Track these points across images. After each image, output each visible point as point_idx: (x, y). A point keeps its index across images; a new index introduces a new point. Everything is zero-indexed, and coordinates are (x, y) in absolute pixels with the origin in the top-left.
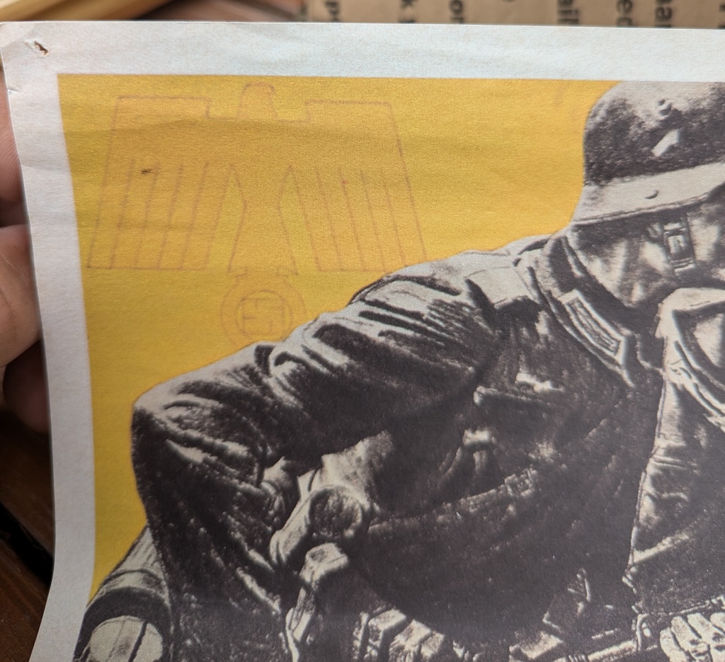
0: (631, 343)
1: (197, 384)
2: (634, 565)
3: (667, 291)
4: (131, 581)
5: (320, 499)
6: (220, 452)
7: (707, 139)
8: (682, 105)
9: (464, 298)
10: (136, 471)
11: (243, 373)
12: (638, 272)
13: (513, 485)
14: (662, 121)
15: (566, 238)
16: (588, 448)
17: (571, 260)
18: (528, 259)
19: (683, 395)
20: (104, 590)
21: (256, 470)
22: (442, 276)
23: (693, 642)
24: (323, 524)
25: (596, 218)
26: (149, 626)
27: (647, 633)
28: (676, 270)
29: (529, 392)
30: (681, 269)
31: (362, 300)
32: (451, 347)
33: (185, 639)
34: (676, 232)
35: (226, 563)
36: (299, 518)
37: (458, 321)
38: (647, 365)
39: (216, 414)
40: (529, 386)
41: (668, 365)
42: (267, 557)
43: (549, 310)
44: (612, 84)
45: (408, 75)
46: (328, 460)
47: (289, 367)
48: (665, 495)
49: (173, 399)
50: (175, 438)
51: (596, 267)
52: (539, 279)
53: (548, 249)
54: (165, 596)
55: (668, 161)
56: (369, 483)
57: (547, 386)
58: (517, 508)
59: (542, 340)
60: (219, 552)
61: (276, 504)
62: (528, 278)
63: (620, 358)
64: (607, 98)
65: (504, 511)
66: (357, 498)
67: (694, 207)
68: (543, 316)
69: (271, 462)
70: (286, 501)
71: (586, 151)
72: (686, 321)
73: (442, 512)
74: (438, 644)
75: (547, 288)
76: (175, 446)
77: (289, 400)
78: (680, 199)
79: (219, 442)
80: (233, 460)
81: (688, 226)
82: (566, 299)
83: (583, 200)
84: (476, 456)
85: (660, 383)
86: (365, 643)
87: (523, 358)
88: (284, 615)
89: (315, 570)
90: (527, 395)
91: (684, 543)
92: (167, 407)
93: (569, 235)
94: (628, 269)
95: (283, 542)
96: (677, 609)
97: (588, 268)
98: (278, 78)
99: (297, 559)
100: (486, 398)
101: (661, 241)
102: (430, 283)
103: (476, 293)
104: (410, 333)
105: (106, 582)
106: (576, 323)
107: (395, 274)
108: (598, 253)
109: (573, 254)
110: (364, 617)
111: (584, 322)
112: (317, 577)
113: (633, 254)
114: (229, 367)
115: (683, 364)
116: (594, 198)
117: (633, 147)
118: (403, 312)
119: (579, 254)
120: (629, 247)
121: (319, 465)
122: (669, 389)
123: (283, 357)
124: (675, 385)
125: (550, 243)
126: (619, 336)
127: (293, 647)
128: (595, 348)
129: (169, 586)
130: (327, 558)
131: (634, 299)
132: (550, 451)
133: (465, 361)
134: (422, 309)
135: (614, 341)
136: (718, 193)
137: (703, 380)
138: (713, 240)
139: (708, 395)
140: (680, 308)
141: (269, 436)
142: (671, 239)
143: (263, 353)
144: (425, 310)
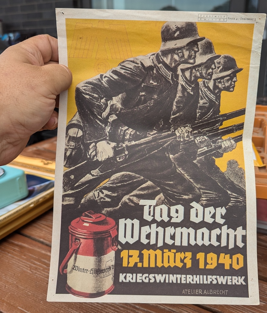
0: (172, 75)
1: (88, 82)
2: (171, 118)
3: (179, 65)
4: (75, 122)
6: (92, 96)
7: (185, 33)
8: (179, 26)
9: (140, 65)
10: (76, 100)
11: (97, 80)
12: (173, 60)
13: (149, 103)
14: (176, 29)
16: (164, 96)
17: (160, 58)
18: (152, 57)
19: (182, 86)
21: (99, 100)
22: (135, 60)
23: (181, 132)
24: (112, 111)
25: (164, 49)
26: (79, 130)
27: (173, 130)
28: (181, 60)
29: (153, 85)
31: (120, 65)
32: (137, 75)
33: (87, 132)
34: (180, 52)
35: (93, 118)
36: (108, 110)
37: (139, 70)
38: (175, 80)
39: (92, 88)
40: (153, 84)
41: (180, 80)
42: (102, 117)
43: (156, 68)
44: (166, 22)
46: (113, 98)
47: (106, 78)
48: (178, 105)
49: (84, 85)
50: (84, 93)
51: (165, 59)
52: (154, 61)
54: (82, 124)
55: (178, 37)
56: (122, 103)
57: (156, 83)
58: (150, 108)
59: (155, 74)
60: (92, 116)
61: (103, 107)
62: (152, 61)
63: (170, 78)
64: (165, 25)
65: (147, 108)
66: (119, 106)
67: (184, 47)
68: (155, 69)
69: (102, 98)
70: (105, 106)
71: (162, 35)
72: (183, 71)
73: (136, 109)
74: (134, 132)
75: (156, 63)
76: (84, 95)
77: (106, 86)
78: (181, 45)
79: (92, 94)
80: (95, 98)
81: (183, 51)
82: (159, 66)
83: (162, 45)
84: (142, 97)
85: (178, 83)
86: (121, 132)
87: (151, 78)
88: (105, 127)
89: (111, 119)
90: (152, 85)
91: (181, 114)
92: (82, 87)
93: (159, 53)
94: (171, 60)
95: (105, 114)
96: (179, 126)
97: (163, 59)
98: (105, 20)
99: (108, 117)
100: (144, 85)
101: (177, 54)
102: (133, 62)
103: (142, 64)
104: (129, 72)
105: (69, 122)
106: (161, 71)
107: (127, 60)
108: (165, 56)
109: (161, 56)
110: (121, 128)
111: (163, 71)
112: (111, 121)
113: (172, 57)
114: (95, 79)
115: (182, 80)
116: (164, 45)
117: (170, 35)
118: (128, 68)
119: (162, 56)
120: (171, 55)
121: (112, 99)
122: (180, 85)
123: (105, 77)
124: (181, 84)
125: (156, 54)
126: (170, 74)
127: (107, 133)
128: (165, 76)
129: (82, 123)
130: (113, 117)
131: (173, 66)
132: (157, 96)
133: (140, 78)
134: (132, 67)
135: (169, 75)
136: (188, 44)
137: (186, 83)
138: (188, 54)
139: (187, 86)
140: (182, 68)
141: (102, 93)
142: (180, 54)
143: (101, 76)
144: (132, 68)
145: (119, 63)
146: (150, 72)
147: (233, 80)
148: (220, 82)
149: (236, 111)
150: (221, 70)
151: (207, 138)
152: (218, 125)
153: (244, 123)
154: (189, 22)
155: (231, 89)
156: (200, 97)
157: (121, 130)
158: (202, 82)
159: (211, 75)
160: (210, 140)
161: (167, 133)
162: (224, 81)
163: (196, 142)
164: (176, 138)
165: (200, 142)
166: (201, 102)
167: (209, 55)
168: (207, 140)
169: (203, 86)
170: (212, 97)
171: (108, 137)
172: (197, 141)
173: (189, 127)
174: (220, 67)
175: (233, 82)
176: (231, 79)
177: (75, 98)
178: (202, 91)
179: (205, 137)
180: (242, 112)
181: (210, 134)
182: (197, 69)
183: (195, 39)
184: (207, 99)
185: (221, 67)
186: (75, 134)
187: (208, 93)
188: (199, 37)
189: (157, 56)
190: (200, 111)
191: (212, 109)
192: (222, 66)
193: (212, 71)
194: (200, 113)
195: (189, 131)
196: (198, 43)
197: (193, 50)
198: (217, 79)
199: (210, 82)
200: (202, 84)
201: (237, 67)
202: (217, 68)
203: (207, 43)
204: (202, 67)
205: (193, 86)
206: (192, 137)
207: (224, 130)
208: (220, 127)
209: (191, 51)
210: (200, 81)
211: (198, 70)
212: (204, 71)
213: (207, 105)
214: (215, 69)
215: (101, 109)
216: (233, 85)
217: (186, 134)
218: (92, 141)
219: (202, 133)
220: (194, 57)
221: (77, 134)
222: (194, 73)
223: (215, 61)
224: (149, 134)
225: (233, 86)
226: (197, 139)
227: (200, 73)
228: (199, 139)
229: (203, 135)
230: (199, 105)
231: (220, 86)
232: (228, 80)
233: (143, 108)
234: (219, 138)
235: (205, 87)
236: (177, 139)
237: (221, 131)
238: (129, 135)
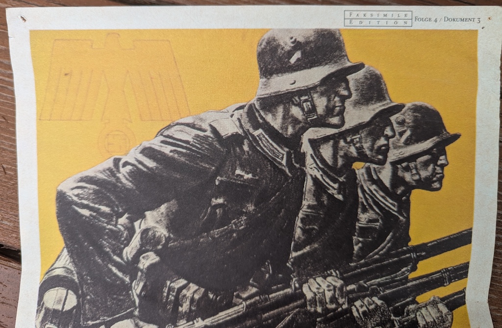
0: (289, 154)
1: (86, 177)
2: (292, 258)
3: (304, 129)
4: (59, 272)
5: (145, 232)
6: (97, 210)
7: (315, 55)
8: (301, 39)
9: (208, 133)
10: (59, 221)
11: (107, 171)
12: (290, 120)
13: (235, 223)
14: (292, 47)
15: (254, 104)
16: (271, 206)
17: (257, 114)
18: (237, 114)
19: (315, 180)
20: (47, 276)
21: (114, 219)
22: (198, 123)
23: (317, 288)
24: (147, 244)
25: (267, 94)
26: (70, 291)
27: (297, 285)
28: (308, 119)
29: (242, 179)
30: (311, 119)
31: (162, 135)
32: (203, 158)
33: (87, 296)
34: (306, 101)
35: (103, 262)
36: (136, 241)
37: (207, 144)
38: (298, 166)
39: (96, 192)
40: (242, 176)
41: (308, 166)
42: (122, 258)
43: (248, 139)
44: (268, 30)
45: (176, 28)
46: (148, 213)
47: (129, 168)
48: (307, 227)
49: (75, 185)
50: (77, 204)
51: (269, 118)
52: (243, 124)
53: (246, 109)
54: (75, 278)
55: (297, 66)
56: (168, 224)
57: (250, 176)
58: (238, 235)
59: (246, 154)
60: (100, 257)
61: (125, 235)
62: (238, 123)
63: (284, 162)
64: (266, 36)
65: (231, 236)
66: (162, 232)
67: (314, 88)
68: (246, 142)
69: (121, 215)
70: (129, 233)
71: (259, 61)
72: (315, 144)
73: (203, 237)
74: (202, 293)
75: (247, 128)
76: (77, 208)
77: (129, 185)
78: (306, 84)
79: (97, 206)
80: (103, 215)
81: (312, 98)
82: (256, 133)
83: (260, 86)
84: (217, 211)
85: (304, 174)
86: (168, 294)
87: (238, 162)
88: (131, 283)
89: (144, 263)
90: (240, 181)
91: (316, 248)
92: (72, 189)
93: (255, 103)
94: (284, 118)
95: (129, 252)
96: (311, 276)
97: (266, 118)
99: (136, 259)
100: (221, 182)
101: (299, 105)
102: (192, 126)
103: (214, 130)
104: (184, 151)
105: (47, 273)
106: (262, 145)
107: (176, 122)
108: (270, 111)
109: (258, 111)
110: (168, 283)
111: (266, 145)
112: (146, 266)
113: (287, 111)
114: (101, 169)
115: (315, 165)
116: (265, 85)
117: (280, 59)
118: (181, 141)
119: (261, 111)
120: (284, 109)
121: (143, 217)
122: (309, 177)
123: (126, 164)
124: (311, 175)
125: (247, 107)
126: (283, 151)
127: (136, 297)
128: (273, 158)
129: (77, 273)
130: (150, 259)
131: (289, 133)
132: (253, 207)
133: (211, 164)
134: (190, 139)
135: (282, 154)
136: (325, 81)
137: (325, 172)
138: (325, 104)
139: (328, 180)
140: (311, 137)
141: (120, 203)
142: (304, 104)
143: (117, 161)
144: (192, 140)
145: (159, 130)
146: (234, 149)
147: (439, 162)
148: (407, 169)
149: (449, 236)
150: (407, 140)
151: (379, 302)
152: (406, 271)
153: (468, 263)
154: (322, 30)
155: (436, 184)
156: (360, 206)
157: (170, 289)
158: (363, 171)
159: (384, 151)
160: (388, 307)
161: (281, 292)
162: (416, 166)
163: (355, 314)
164: (304, 305)
165: (364, 313)
166: (364, 218)
167: (375, 106)
168: (380, 307)
169: (366, 178)
170: (390, 204)
171: (138, 310)
172: (358, 310)
173: (337, 277)
174: (405, 131)
175: (438, 166)
176: (434, 160)
177: (58, 217)
178: (364, 191)
179: (375, 299)
180: (464, 239)
181: (388, 291)
182: (349, 139)
183: (340, 67)
184: (377, 210)
185: (408, 133)
186: (59, 302)
187: (379, 195)
188: (349, 64)
189: (251, 112)
190: (361, 239)
191: (391, 234)
192: (411, 130)
193: (386, 142)
194: (360, 245)
195: (335, 287)
196: (348, 77)
197: (337, 94)
198: (401, 161)
199: (384, 168)
200: (363, 175)
201: (446, 130)
202: (397, 136)
203: (369, 77)
204: (363, 135)
205: (341, 179)
206: (344, 300)
207: (421, 281)
208: (412, 276)
209: (333, 96)
210: (359, 168)
211: (352, 141)
212: (366, 143)
213: (378, 224)
214: (393, 137)
215: (120, 240)
216: (440, 173)
217: (329, 295)
218: (98, 321)
219: (366, 289)
220: (340, 110)
221: (64, 304)
222: (341, 150)
223: (393, 119)
224: (238, 296)
225: (438, 176)
226: (358, 306)
227: (356, 148)
228: (362, 306)
229: (371, 296)
230: (357, 224)
231: (408, 177)
232: (426, 164)
233: (220, 237)
234: (408, 300)
235: (370, 183)
236: (309, 308)
237: (414, 283)
238: (188, 303)
